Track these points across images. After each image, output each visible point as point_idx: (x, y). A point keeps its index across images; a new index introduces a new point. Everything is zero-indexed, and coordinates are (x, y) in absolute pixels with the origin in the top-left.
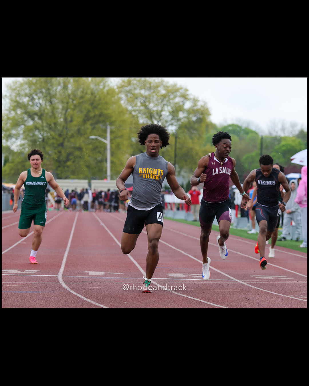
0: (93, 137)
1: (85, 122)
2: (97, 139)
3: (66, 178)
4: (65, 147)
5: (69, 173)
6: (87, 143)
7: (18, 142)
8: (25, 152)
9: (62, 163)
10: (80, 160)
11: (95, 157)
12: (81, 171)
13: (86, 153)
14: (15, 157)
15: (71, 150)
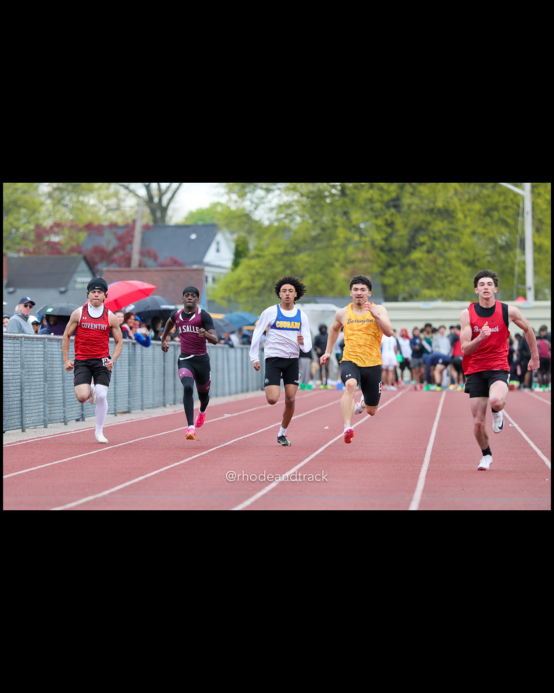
3: (410, 297)
4: (405, 208)
5: (416, 284)
6: (467, 197)
7: (273, 198)
8: (294, 227)
9: (398, 254)
10: (446, 244)
11: (491, 235)
12: (451, 276)
13: (465, 226)
14: (263, 243)
15: (421, 217)
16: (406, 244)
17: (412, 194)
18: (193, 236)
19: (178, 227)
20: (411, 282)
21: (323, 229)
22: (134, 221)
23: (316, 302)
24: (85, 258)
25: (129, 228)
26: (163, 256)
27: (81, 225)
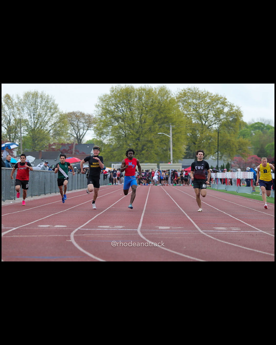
0: (160, 133)
1: (154, 122)
2: (163, 134)
3: (142, 162)
4: (141, 140)
5: (143, 159)
6: (156, 137)
7: (108, 137)
8: (113, 144)
9: (139, 152)
10: (151, 149)
11: (162, 147)
12: (152, 157)
13: (156, 145)
14: (105, 148)
15: (145, 142)
16: (141, 149)
17: (143, 137)
18: (88, 147)
19: (84, 144)
20: (142, 158)
21: (120, 145)
22: (73, 143)
23: (119, 163)
24: (61, 152)
25: (72, 144)
26: (81, 152)
27: (60, 144)
